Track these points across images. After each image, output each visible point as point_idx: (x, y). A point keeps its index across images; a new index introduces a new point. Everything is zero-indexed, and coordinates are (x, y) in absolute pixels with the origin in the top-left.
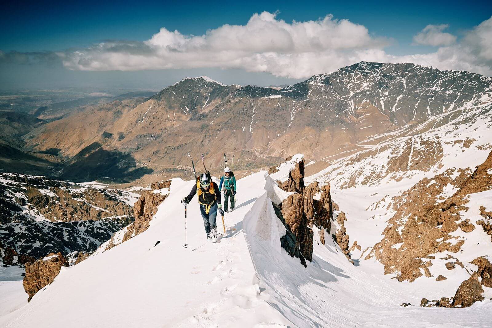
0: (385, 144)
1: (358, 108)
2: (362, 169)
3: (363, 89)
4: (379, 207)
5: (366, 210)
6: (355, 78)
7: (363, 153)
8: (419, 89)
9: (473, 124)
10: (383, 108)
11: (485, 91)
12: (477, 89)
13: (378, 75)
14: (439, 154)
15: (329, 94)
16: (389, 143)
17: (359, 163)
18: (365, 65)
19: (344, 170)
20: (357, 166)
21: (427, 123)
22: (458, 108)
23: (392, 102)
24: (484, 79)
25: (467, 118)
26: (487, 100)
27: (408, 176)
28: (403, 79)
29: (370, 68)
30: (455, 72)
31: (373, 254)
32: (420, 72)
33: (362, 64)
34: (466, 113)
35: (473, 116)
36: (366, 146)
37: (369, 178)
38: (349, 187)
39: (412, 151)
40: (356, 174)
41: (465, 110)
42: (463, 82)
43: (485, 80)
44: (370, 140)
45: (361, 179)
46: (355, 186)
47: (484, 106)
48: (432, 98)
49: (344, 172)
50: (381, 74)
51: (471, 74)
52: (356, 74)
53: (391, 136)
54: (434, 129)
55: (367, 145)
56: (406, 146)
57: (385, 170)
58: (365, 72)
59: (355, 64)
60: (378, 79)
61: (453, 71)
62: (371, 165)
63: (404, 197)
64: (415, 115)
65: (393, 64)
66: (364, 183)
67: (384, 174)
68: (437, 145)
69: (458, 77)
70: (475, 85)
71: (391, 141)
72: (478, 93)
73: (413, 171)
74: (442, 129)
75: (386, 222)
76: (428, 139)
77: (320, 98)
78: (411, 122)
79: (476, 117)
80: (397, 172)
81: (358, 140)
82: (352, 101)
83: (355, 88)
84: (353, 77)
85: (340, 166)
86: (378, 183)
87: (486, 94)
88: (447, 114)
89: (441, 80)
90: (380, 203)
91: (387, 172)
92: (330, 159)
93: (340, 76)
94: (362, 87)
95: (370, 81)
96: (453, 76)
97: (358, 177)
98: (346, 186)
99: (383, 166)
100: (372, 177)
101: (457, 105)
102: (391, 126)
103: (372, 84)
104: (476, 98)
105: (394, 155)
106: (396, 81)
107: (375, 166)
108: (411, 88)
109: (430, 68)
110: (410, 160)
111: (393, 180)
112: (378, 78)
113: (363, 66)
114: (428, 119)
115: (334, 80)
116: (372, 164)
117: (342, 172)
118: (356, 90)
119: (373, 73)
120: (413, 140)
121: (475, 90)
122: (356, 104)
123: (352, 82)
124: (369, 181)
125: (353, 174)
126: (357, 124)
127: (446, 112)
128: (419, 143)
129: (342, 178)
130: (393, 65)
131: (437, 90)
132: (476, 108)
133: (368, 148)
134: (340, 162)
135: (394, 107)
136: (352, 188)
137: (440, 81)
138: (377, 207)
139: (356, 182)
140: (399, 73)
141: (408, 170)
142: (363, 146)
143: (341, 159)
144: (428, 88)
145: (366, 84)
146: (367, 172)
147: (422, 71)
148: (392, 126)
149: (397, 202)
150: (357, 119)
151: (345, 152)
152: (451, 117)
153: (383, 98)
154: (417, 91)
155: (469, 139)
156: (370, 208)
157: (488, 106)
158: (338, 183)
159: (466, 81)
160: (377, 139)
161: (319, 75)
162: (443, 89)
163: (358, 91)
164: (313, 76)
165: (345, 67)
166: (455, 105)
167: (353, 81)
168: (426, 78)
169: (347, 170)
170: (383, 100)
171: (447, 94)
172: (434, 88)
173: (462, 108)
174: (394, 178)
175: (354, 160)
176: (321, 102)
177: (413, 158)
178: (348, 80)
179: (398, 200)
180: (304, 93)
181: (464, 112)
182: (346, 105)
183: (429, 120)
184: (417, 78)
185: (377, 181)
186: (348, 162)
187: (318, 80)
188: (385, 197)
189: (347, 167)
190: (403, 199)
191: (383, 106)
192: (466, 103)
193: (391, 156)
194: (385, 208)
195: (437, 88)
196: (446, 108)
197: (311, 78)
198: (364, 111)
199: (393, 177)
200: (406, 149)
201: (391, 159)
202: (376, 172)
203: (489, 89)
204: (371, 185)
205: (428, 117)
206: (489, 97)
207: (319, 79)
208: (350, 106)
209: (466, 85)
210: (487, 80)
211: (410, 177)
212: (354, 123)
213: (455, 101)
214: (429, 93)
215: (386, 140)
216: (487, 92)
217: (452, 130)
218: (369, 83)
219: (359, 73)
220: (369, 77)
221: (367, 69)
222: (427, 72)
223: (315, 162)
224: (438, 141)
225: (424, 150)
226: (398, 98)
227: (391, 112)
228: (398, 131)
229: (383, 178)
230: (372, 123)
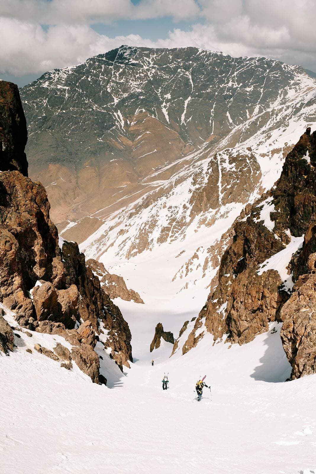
0: (181, 174)
1: (130, 123)
2: (154, 217)
3: (132, 92)
4: (191, 269)
5: (173, 280)
6: (117, 74)
7: (151, 194)
8: (211, 86)
9: (287, 128)
10: (168, 120)
11: (291, 84)
12: (281, 82)
13: (150, 67)
14: (256, 173)
15: (79, 103)
16: (186, 172)
17: (149, 209)
18: (128, 52)
19: (126, 225)
20: (146, 215)
21: (231, 135)
22: (264, 111)
23: (178, 109)
24: (286, 67)
25: (278, 122)
26: (295, 97)
27: (222, 215)
28: (187, 73)
29: (136, 56)
30: (251, 59)
31: (203, 328)
32: (207, 61)
33: (122, 49)
34: (275, 116)
35: (284, 118)
36: (155, 183)
37: (168, 229)
38: (140, 252)
39: (221, 176)
40: (147, 227)
41: (273, 111)
42: (263, 73)
43: (288, 69)
44: (157, 173)
45: (156, 234)
46: (150, 247)
47: (294, 104)
48: (230, 99)
49: (127, 228)
50: (155, 66)
51: (271, 61)
52: (117, 68)
53: (186, 162)
54: (241, 144)
55: (156, 180)
56: (211, 168)
57: (188, 212)
58: (130, 63)
59: (113, 51)
60: (152, 75)
61: (249, 58)
62: (166, 209)
63: (225, 243)
64: (213, 126)
65: (169, 48)
66: (162, 240)
67: (188, 219)
68: (251, 160)
69: (256, 66)
70: (277, 77)
71: (188, 168)
72: (283, 88)
73: (227, 205)
74: (252, 142)
75: (208, 287)
76: (237, 153)
77: (64, 111)
78: (210, 137)
79: (288, 120)
80: (206, 212)
81: (141, 175)
82: (119, 113)
83: (120, 90)
84: (113, 72)
85: (119, 221)
86: (182, 235)
87: (293, 89)
88: (253, 119)
89: (236, 71)
90: (191, 263)
91: (192, 215)
92: (102, 213)
93: (91, 72)
94: (130, 88)
95: (140, 78)
96: (250, 65)
97: (151, 232)
98: (135, 250)
99: (185, 207)
100: (172, 228)
101: (263, 107)
102: (185, 148)
103: (144, 82)
104: (282, 95)
105: (197, 186)
106: (178, 75)
107: (173, 209)
108: (201, 86)
109: (219, 54)
110: (220, 189)
111: (203, 226)
112: (151, 72)
113: (126, 54)
114: (231, 130)
115: (83, 78)
116: (168, 205)
117: (124, 229)
118: (121, 95)
119: (143, 64)
120: (219, 158)
121: (279, 83)
122: (127, 118)
123: (113, 81)
124: (168, 235)
125: (142, 228)
126: (134, 150)
127: (251, 117)
128: (227, 161)
129: (126, 240)
130: (169, 50)
131: (235, 86)
132: (285, 108)
133: (158, 185)
134: (118, 216)
135: (183, 117)
136: (146, 252)
137: (236, 73)
138: (188, 271)
139: (149, 241)
140: (179, 62)
141: (220, 205)
142: (150, 183)
143: (120, 210)
144: (223, 85)
145: (135, 83)
146: (163, 222)
147: (210, 59)
148: (185, 146)
149: (216, 253)
150: (133, 141)
151: (124, 198)
152: (258, 123)
153: (164, 104)
154: (209, 91)
155: (288, 146)
156: (178, 275)
157: (298, 103)
158: (121, 250)
159: (266, 71)
160: (168, 170)
161: (56, 70)
162: (241, 84)
163: (125, 95)
164: (46, 73)
165: (97, 56)
166: (260, 106)
167: (113, 79)
168: (217, 69)
169: (132, 224)
170: (165, 107)
171: (247, 92)
172: (230, 84)
173: (269, 110)
174: (203, 222)
175: (140, 206)
176: (69, 119)
177: (224, 186)
178: (105, 78)
179: (216, 251)
180: (35, 105)
181: (272, 115)
182: (112, 121)
183: (233, 131)
184: (206, 70)
185: (180, 232)
186: (131, 211)
187: (56, 80)
188: (197, 251)
189: (130, 220)
190: (224, 246)
191: (167, 117)
192: (273, 103)
193: (193, 188)
194: (201, 269)
195: (233, 83)
196: (251, 112)
197: (43, 77)
198: (141, 128)
199: (201, 220)
200: (211, 173)
201: (193, 194)
202: (176, 217)
203: (294, 82)
204: (174, 240)
205: (230, 127)
206: (296, 93)
207: (56, 78)
208: (118, 122)
209: (268, 77)
210: (289, 69)
211: (225, 216)
212: (128, 149)
213: (259, 101)
214: (225, 92)
215: (182, 170)
216: (293, 85)
217: (264, 140)
218: (139, 80)
219: (122, 65)
220: (138, 72)
221: (133, 59)
222: (217, 60)
223: (76, 224)
224: (251, 154)
225: (235, 170)
226: (186, 102)
227: (179, 125)
228: (196, 153)
229: (188, 226)
230: (157, 146)
